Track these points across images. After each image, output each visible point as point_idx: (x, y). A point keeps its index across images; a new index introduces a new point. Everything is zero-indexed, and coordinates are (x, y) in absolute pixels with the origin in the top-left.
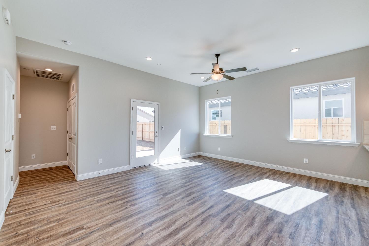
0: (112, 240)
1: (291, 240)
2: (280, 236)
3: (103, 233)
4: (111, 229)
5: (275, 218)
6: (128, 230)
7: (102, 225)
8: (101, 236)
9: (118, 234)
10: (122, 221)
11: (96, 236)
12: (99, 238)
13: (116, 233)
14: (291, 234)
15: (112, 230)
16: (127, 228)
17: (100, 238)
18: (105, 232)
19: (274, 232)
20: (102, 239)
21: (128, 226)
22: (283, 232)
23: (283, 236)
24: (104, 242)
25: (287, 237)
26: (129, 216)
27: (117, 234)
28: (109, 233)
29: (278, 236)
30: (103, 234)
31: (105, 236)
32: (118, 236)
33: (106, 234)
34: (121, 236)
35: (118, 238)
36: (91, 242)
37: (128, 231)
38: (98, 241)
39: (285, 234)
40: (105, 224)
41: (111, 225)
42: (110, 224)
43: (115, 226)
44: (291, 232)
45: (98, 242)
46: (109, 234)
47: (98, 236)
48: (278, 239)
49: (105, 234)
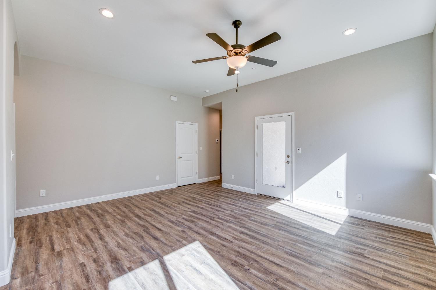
1: (81, 263)
2: (91, 258)
5: (113, 265)
14: (85, 266)
19: (98, 256)
22: (92, 262)
23: (89, 259)
25: (86, 262)
29: (92, 257)
39: (89, 263)
44: (86, 268)
48: (90, 255)
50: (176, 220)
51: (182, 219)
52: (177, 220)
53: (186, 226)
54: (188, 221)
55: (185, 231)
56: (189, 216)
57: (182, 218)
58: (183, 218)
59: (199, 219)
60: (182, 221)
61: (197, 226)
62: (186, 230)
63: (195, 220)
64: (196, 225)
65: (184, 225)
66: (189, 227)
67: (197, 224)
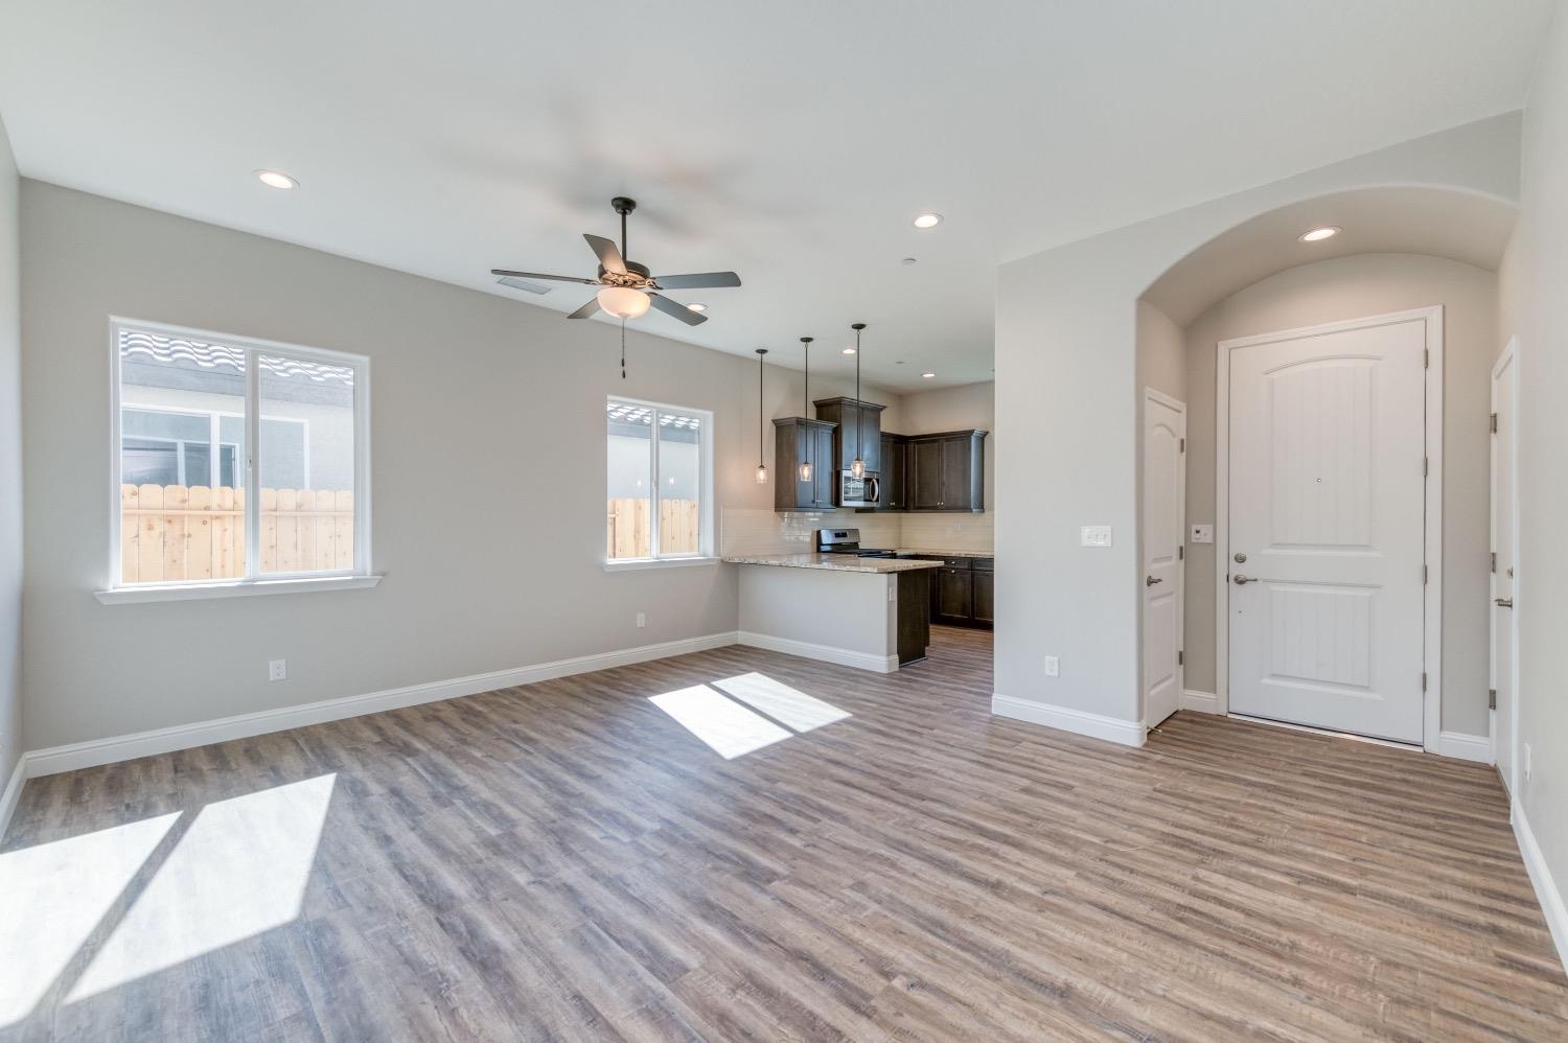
0: (1125, 956)
3: (1119, 998)
4: (1083, 984)
6: (1053, 930)
7: (1084, 1024)
8: (1134, 995)
9: (1090, 951)
10: (1022, 966)
11: (1148, 1012)
12: (1149, 997)
13: (1091, 956)
15: (1083, 974)
16: (1044, 935)
17: (1146, 991)
18: (1109, 994)
20: (1142, 985)
21: (1034, 937)
24: (1150, 971)
26: (974, 953)
27: (1094, 954)
28: (1106, 978)
30: (1124, 994)
31: (1126, 983)
32: (1099, 945)
33: (1117, 983)
34: (1092, 937)
35: (1107, 943)
36: (1184, 1011)
37: (1060, 928)
38: (1160, 992)
40: (1070, 1020)
41: (1064, 993)
42: (1062, 996)
43: (1061, 975)
45: (1164, 990)
46: (1109, 974)
47: (1142, 1005)
49: (1119, 988)
50: (819, 820)
51: (798, 828)
52: (816, 821)
53: (766, 797)
54: (765, 815)
55: (765, 782)
56: (771, 847)
57: (798, 831)
58: (793, 831)
59: (725, 825)
60: (793, 820)
61: (731, 797)
62: (765, 784)
63: (740, 821)
64: (734, 799)
65: (775, 801)
66: (757, 794)
67: (731, 805)
